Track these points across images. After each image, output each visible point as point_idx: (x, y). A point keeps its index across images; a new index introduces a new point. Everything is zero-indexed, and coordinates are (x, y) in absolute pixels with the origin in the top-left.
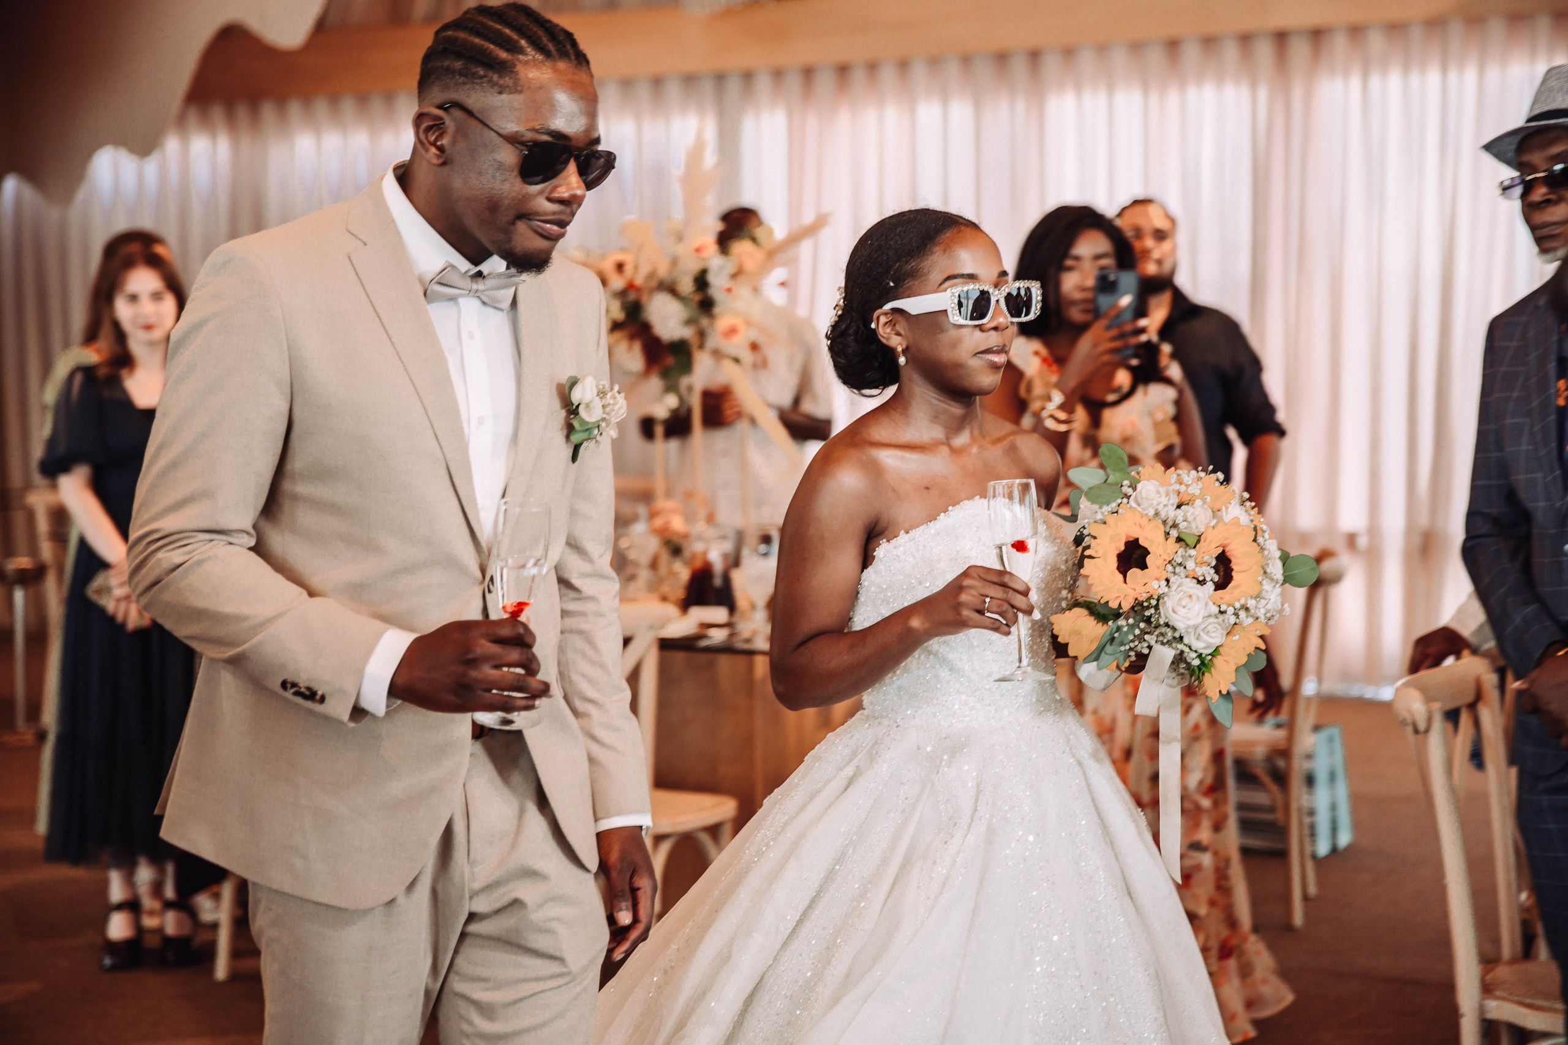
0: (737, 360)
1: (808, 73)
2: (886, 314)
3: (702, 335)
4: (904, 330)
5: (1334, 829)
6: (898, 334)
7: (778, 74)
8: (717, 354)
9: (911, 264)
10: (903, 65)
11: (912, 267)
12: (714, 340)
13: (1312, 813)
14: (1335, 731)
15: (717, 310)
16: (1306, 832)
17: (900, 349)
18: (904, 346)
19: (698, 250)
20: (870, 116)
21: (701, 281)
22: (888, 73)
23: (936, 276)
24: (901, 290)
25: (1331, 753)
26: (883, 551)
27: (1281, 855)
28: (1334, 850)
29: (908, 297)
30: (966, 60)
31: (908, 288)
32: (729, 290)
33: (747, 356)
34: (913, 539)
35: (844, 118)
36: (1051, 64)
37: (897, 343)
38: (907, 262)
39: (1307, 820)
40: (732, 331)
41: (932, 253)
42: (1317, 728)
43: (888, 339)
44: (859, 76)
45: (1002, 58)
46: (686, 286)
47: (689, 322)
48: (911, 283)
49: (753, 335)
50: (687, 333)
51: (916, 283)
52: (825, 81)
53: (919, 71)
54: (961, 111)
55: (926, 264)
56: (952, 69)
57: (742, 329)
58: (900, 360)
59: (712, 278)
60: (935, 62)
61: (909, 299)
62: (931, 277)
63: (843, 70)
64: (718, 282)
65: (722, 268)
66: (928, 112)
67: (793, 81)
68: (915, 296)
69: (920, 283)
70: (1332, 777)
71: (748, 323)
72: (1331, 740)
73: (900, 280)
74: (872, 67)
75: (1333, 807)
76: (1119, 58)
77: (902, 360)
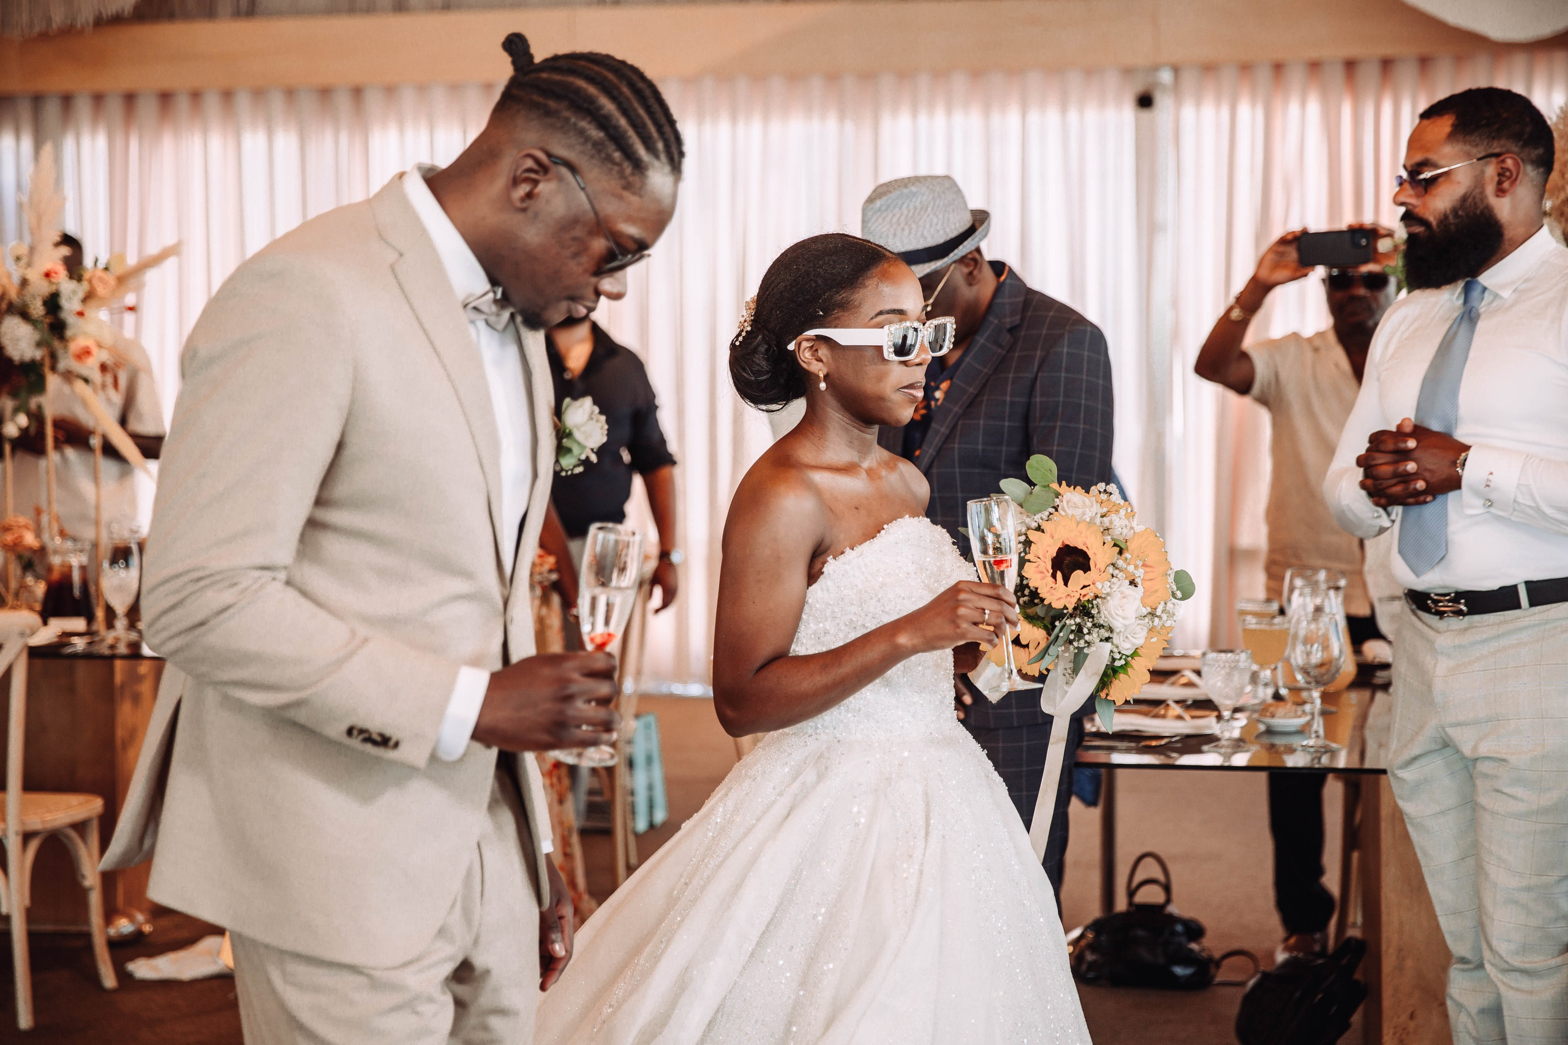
0: (86, 381)
1: (130, 99)
2: (808, 340)
3: (54, 357)
4: (827, 358)
5: (651, 807)
6: (820, 360)
7: (98, 99)
8: (69, 376)
9: (841, 295)
10: (227, 96)
11: (843, 298)
12: (66, 362)
13: (632, 793)
14: (651, 719)
15: (69, 333)
16: (628, 808)
17: (821, 375)
18: (825, 373)
19: (47, 275)
20: (193, 143)
21: (53, 303)
22: (212, 102)
23: (869, 309)
24: (829, 319)
25: (648, 738)
26: (831, 567)
27: (608, 833)
28: (652, 826)
29: (836, 327)
30: (290, 93)
31: (838, 318)
32: (81, 314)
33: (96, 376)
34: (861, 555)
35: (167, 143)
36: (373, 100)
37: (818, 369)
38: (837, 292)
39: (629, 799)
40: (86, 352)
41: (865, 287)
42: (637, 716)
43: (809, 364)
44: (183, 103)
45: (325, 93)
46: (37, 309)
47: (39, 344)
48: (839, 314)
49: (103, 356)
50: (38, 354)
51: (846, 314)
52: (147, 108)
53: (243, 101)
54: (286, 142)
55: (858, 296)
56: (277, 101)
57: (95, 350)
58: (820, 385)
59: (64, 302)
60: (259, 94)
61: (836, 329)
62: (862, 310)
63: (166, 98)
64: (70, 304)
65: (74, 292)
66: (254, 141)
67: (115, 106)
68: (841, 327)
69: (849, 314)
70: (649, 760)
71: (100, 346)
72: (647, 727)
73: (827, 311)
74: (196, 96)
75: (650, 788)
76: (439, 95)
77: (823, 386)
